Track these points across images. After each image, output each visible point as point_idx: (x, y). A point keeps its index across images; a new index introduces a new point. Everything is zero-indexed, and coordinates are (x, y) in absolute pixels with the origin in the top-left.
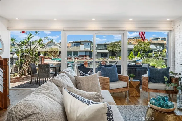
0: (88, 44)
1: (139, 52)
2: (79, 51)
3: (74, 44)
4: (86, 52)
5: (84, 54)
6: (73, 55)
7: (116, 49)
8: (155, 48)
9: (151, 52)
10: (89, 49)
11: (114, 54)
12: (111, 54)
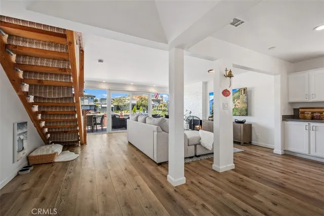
0: (92, 98)
1: (141, 107)
2: (83, 105)
4: (90, 106)
7: (121, 104)
8: (153, 103)
11: (118, 108)
12: (116, 108)
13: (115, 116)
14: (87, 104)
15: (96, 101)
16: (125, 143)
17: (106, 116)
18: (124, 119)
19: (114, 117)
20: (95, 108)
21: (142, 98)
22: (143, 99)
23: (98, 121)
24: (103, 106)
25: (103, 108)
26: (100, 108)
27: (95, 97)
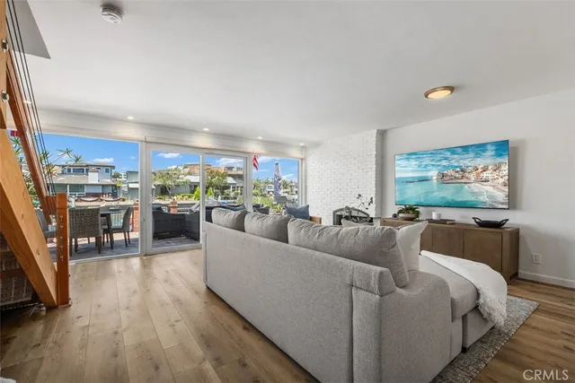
0: (107, 171)
1: (211, 188)
2: (87, 185)
3: (69, 170)
4: (104, 186)
5: (99, 190)
6: (68, 193)
7: (169, 182)
8: (234, 182)
9: (228, 188)
10: (108, 181)
11: (164, 191)
12: (159, 191)
13: (159, 209)
14: (97, 182)
15: (117, 176)
16: (197, 292)
17: (137, 209)
18: (183, 215)
19: (158, 211)
20: (114, 191)
21: (212, 172)
22: (214, 174)
23: (117, 221)
24: (131, 186)
25: (130, 189)
26: (126, 190)
27: (114, 167)
